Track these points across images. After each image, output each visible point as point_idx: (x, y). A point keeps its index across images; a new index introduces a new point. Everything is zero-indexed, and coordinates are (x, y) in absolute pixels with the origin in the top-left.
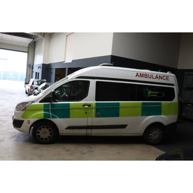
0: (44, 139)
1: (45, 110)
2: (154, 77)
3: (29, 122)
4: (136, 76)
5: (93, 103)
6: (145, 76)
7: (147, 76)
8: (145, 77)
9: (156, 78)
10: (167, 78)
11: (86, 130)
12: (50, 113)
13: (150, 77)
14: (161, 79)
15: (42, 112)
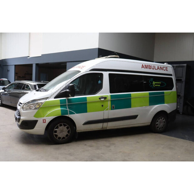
0: (62, 138)
1: (61, 106)
2: (156, 68)
3: (44, 121)
4: (142, 68)
5: (108, 96)
6: (149, 67)
7: (150, 67)
8: (149, 69)
9: (158, 69)
10: (166, 69)
11: (102, 123)
12: (67, 109)
13: (153, 68)
14: (162, 69)
15: (59, 109)
